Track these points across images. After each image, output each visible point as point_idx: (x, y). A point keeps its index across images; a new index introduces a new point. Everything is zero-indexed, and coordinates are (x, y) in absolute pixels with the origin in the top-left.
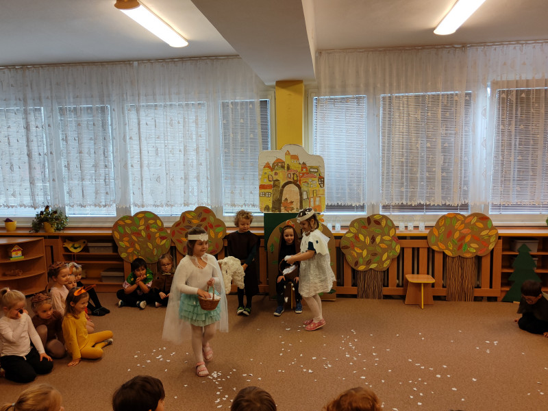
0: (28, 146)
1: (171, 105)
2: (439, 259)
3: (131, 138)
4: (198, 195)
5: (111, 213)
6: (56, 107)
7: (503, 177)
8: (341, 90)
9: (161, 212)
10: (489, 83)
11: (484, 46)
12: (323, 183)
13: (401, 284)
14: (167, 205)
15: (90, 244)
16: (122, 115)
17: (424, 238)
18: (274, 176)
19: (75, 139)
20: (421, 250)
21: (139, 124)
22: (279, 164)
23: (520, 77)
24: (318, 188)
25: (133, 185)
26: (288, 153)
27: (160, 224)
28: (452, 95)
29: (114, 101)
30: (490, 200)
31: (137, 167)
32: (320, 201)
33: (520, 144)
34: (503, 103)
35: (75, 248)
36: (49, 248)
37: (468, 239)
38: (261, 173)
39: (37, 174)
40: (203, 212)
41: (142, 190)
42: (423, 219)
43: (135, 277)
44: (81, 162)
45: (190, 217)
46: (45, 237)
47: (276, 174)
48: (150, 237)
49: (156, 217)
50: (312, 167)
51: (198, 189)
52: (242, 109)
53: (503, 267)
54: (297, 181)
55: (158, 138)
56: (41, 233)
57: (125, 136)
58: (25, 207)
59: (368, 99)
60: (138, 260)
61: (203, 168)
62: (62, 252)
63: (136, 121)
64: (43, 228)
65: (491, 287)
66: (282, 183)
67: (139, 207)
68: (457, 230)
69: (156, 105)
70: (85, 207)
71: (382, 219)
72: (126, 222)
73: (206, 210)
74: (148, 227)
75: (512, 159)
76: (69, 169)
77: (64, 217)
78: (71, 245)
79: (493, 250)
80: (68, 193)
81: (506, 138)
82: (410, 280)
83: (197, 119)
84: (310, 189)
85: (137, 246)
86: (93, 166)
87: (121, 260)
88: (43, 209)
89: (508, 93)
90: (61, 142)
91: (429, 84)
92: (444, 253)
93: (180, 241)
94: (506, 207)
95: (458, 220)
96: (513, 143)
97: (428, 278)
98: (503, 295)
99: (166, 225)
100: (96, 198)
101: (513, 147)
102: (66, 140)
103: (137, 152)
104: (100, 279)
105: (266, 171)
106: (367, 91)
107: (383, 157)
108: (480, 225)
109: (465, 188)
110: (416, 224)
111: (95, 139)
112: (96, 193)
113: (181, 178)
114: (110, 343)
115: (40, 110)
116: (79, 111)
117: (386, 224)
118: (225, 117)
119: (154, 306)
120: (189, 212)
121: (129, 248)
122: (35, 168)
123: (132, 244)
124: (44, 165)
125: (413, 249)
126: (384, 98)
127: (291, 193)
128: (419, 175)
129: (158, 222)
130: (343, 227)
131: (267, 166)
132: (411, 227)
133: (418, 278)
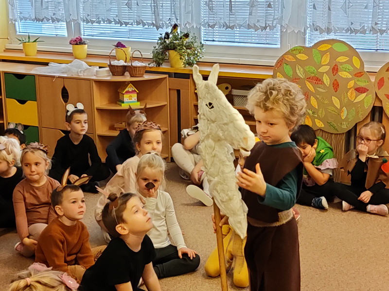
15: (235, 93)
48: (337, 86)
49: (351, 51)
56: (164, 67)
58: (144, 25)
64: (168, 60)
70: (232, 28)
74: (335, 70)
85: (313, 101)
99: (368, 67)
129: (355, 61)
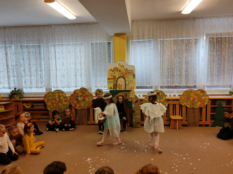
0: (7, 62)
1: (69, 44)
2: (184, 109)
3: (52, 58)
4: (81, 83)
5: (43, 90)
6: (19, 45)
7: (211, 74)
8: (142, 37)
9: (65, 90)
10: (205, 35)
11: (203, 19)
12: (135, 77)
13: (168, 120)
14: (68, 87)
15: (34, 104)
16: (48, 49)
17: (178, 100)
18: (114, 74)
19: (27, 59)
20: (176, 105)
21: (55, 52)
22: (116, 69)
23: (218, 32)
24: (133, 79)
25: (53, 78)
26: (120, 64)
27: (65, 96)
28: (189, 39)
29: (44, 43)
30: (205, 84)
31: (54, 70)
32: (134, 85)
33: (218, 60)
34: (211, 43)
35: (28, 106)
36: (17, 106)
37: (196, 100)
38: (108, 73)
39: (11, 74)
40: (83, 90)
41: (57, 81)
42: (178, 92)
43: (54, 118)
44: (30, 68)
45: (78, 92)
46: (14, 101)
47: (115, 73)
48: (60, 101)
49: (63, 92)
50: (130, 70)
51: (81, 80)
52: (100, 45)
53: (211, 112)
54: (124, 76)
55: (63, 58)
56: (13, 99)
57: (49, 58)
58: (6, 88)
59: (154, 41)
60: (55, 111)
61: (83, 71)
62: (22, 108)
63: (54, 51)
64: (14, 98)
65: (206, 120)
66: (117, 77)
67: (55, 88)
68: (192, 97)
69: (62, 44)
70: (32, 88)
71: (160, 92)
72: (49, 94)
73: (85, 89)
74: (59, 97)
75: (215, 66)
76: (25, 72)
77: (22, 93)
78: (26, 105)
79: (207, 105)
80: (24, 82)
81: (212, 58)
82: (172, 118)
83: (80, 50)
84: (129, 80)
85: (55, 105)
86: (35, 71)
87: (48, 111)
88: (14, 89)
89: (213, 38)
90: (21, 60)
91: (180, 35)
92: (186, 106)
93: (73, 103)
94: (212, 87)
95: (192, 92)
96: (215, 60)
97: (179, 117)
98: (211, 124)
99: (67, 96)
100: (37, 84)
101: (215, 61)
102: (23, 59)
103: (54, 64)
104: (39, 119)
105: (110, 72)
106: (153, 38)
107: (160, 66)
108: (201, 94)
109: (195, 79)
110: (174, 94)
111: (36, 59)
112: (37, 82)
113: (74, 76)
114: (43, 147)
115: (12, 46)
116: (29, 47)
117: (162, 94)
118: (92, 49)
119: (62, 130)
120: (77, 90)
121: (51, 106)
122: (10, 72)
123: (53, 104)
124: (14, 70)
125: (173, 105)
126: (160, 41)
127: (121, 81)
128: (175, 73)
129: (64, 94)
130: (143, 96)
131: (111, 70)
132: (172, 96)
133: (175, 117)
